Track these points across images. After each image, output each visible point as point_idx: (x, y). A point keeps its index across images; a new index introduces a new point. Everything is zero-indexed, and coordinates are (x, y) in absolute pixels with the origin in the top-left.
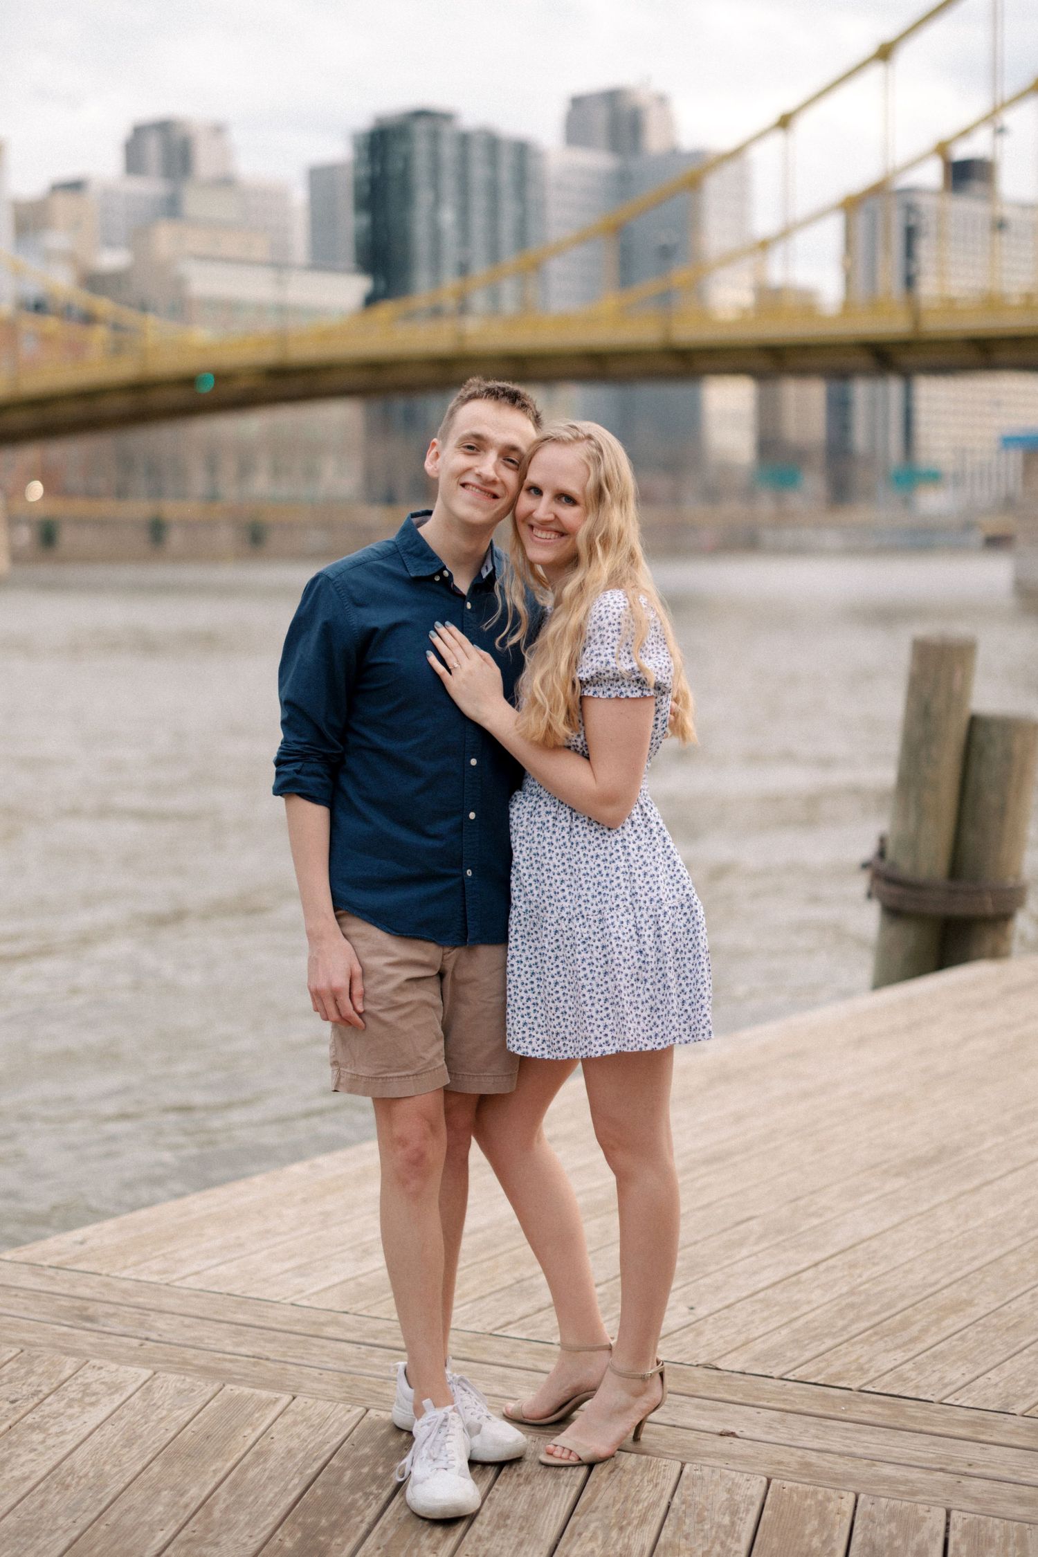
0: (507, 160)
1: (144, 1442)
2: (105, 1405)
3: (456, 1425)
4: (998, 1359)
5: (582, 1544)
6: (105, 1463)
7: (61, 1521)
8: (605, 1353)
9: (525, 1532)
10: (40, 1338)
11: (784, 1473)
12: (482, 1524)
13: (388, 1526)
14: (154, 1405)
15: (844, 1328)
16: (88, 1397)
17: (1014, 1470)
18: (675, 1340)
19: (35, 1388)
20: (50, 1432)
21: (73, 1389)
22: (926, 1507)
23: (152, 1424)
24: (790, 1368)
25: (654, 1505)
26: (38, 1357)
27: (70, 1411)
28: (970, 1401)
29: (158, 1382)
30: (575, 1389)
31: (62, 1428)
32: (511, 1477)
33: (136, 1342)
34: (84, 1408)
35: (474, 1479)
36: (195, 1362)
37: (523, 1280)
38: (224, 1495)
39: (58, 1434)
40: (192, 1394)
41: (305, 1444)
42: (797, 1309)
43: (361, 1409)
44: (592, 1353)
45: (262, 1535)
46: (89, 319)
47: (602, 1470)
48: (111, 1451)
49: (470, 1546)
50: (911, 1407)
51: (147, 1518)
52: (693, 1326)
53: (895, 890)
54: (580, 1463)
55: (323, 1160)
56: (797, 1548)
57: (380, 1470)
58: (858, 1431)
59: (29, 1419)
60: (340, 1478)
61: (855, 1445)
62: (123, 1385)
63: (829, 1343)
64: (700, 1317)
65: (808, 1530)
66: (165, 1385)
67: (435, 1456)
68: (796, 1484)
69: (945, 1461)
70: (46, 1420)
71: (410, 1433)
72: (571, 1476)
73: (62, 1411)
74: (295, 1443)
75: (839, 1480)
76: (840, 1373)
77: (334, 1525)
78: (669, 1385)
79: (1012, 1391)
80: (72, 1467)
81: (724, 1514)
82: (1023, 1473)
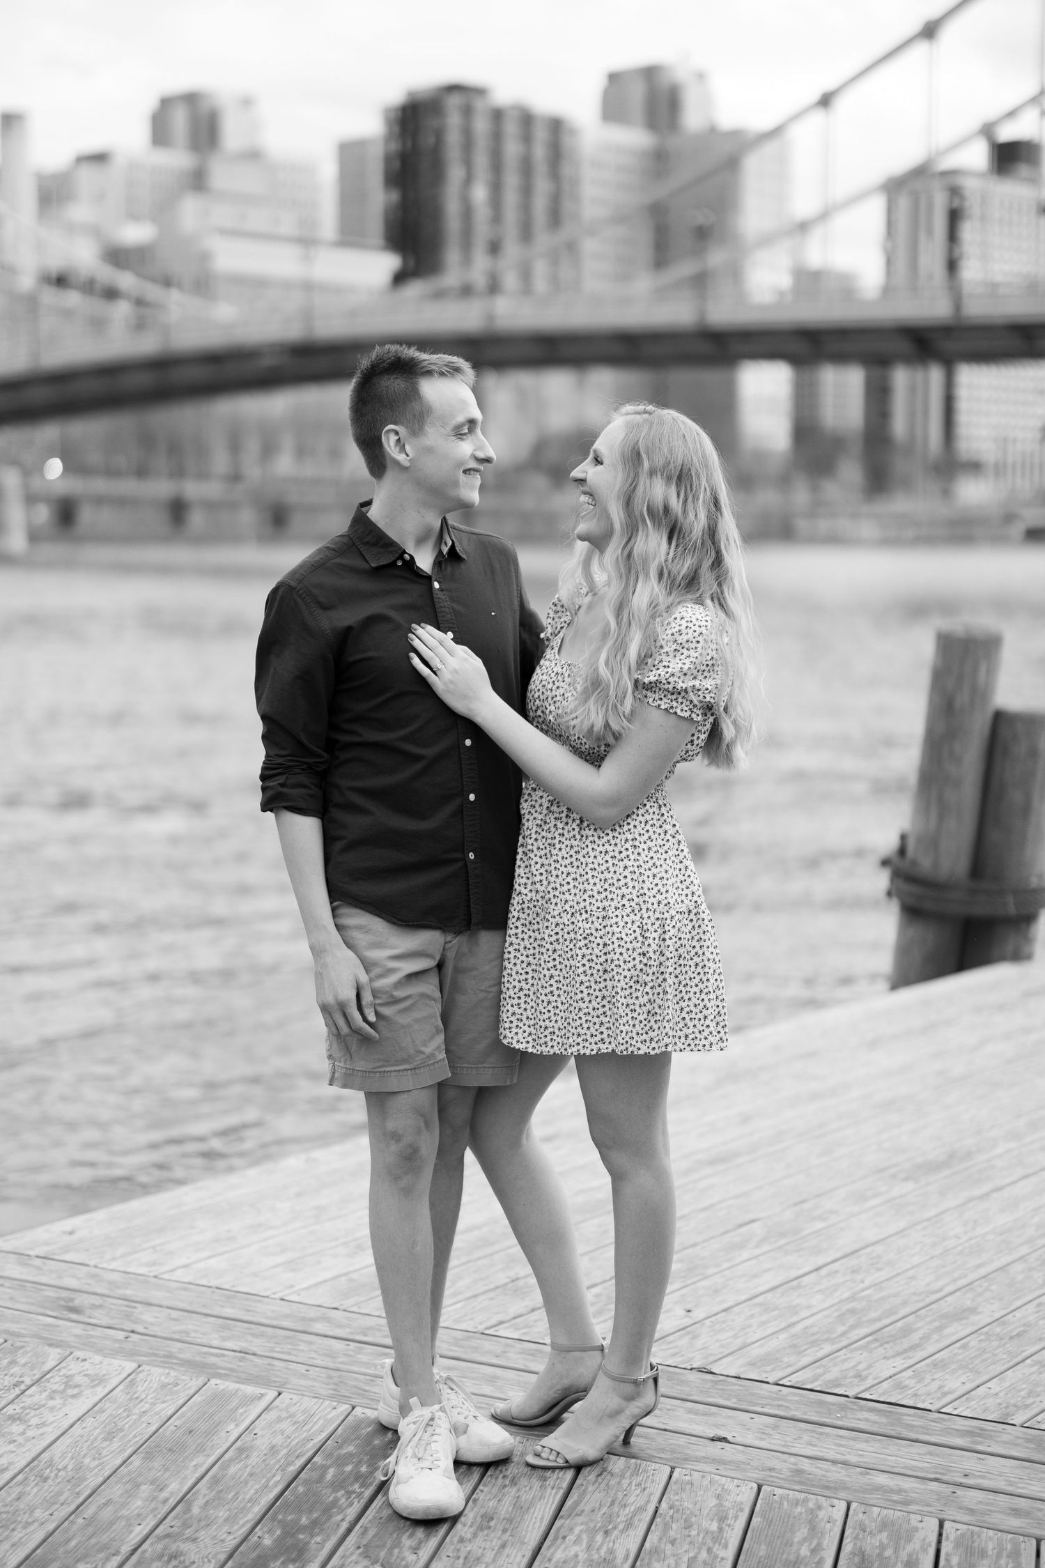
0: (541, 135)
1: (125, 1436)
2: (88, 1398)
3: (443, 1425)
4: (1000, 1368)
5: (566, 1548)
6: (85, 1455)
7: (38, 1513)
8: (598, 1353)
9: (509, 1533)
10: (25, 1329)
11: (776, 1480)
12: (465, 1525)
13: (369, 1526)
14: (137, 1398)
15: (844, 1334)
16: (70, 1388)
17: (1010, 1481)
18: (671, 1342)
19: (16, 1379)
20: (30, 1424)
21: (56, 1381)
22: (919, 1518)
23: (134, 1417)
24: (784, 1375)
25: (641, 1509)
26: (22, 1347)
27: (51, 1403)
28: (969, 1410)
29: (141, 1376)
30: (566, 1389)
31: (43, 1420)
32: (497, 1478)
33: (121, 1335)
34: (66, 1400)
35: (458, 1480)
36: (181, 1356)
37: (517, 1279)
38: (204, 1491)
39: (38, 1426)
40: (175, 1388)
41: (289, 1441)
42: (796, 1313)
43: (348, 1406)
44: (583, 1354)
45: (240, 1532)
46: (111, 294)
47: (590, 1473)
48: (92, 1443)
49: (452, 1547)
50: (909, 1415)
51: (125, 1512)
52: (689, 1329)
53: (914, 889)
54: (567, 1466)
55: (320, 1154)
56: (785, 1556)
57: (364, 1469)
58: (854, 1439)
59: (10, 1410)
60: (322, 1476)
61: (849, 1453)
62: (108, 1377)
63: (827, 1348)
64: (697, 1320)
65: (799, 1536)
66: (149, 1378)
67: (420, 1456)
68: (787, 1491)
69: (942, 1471)
70: (27, 1411)
71: (396, 1431)
72: (558, 1478)
73: (44, 1402)
74: (278, 1440)
75: (829, 1489)
76: (837, 1379)
77: (315, 1523)
78: (662, 1389)
79: (1012, 1401)
80: (51, 1460)
81: (712, 1520)
82: (1020, 1485)
